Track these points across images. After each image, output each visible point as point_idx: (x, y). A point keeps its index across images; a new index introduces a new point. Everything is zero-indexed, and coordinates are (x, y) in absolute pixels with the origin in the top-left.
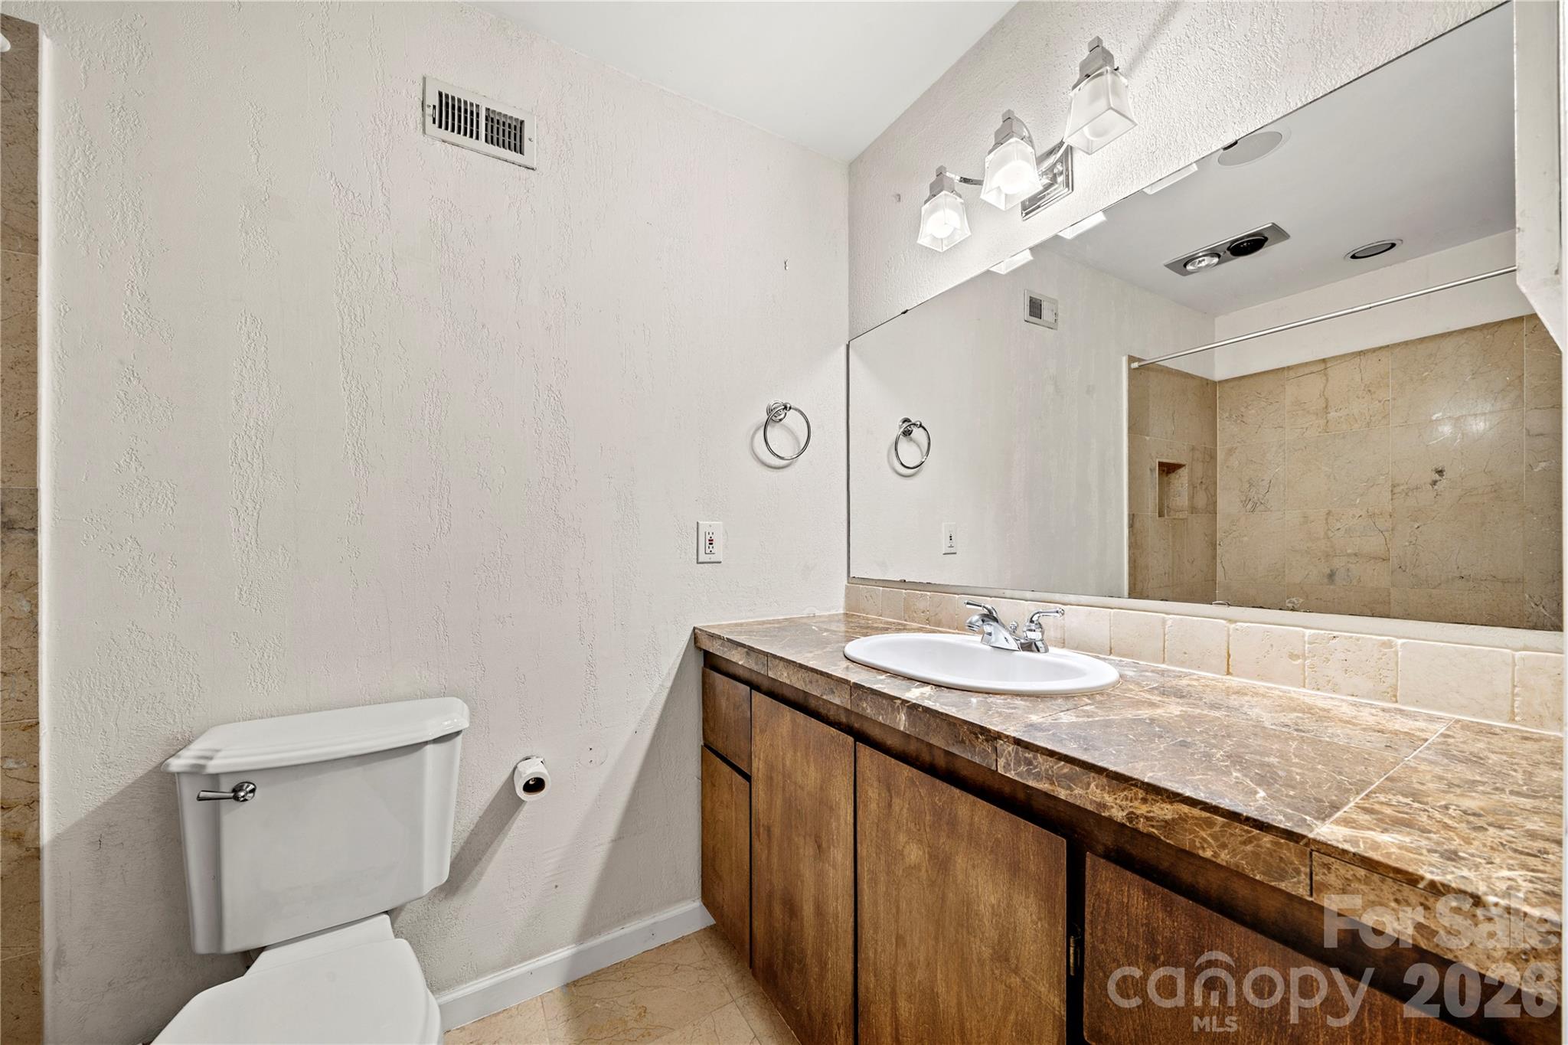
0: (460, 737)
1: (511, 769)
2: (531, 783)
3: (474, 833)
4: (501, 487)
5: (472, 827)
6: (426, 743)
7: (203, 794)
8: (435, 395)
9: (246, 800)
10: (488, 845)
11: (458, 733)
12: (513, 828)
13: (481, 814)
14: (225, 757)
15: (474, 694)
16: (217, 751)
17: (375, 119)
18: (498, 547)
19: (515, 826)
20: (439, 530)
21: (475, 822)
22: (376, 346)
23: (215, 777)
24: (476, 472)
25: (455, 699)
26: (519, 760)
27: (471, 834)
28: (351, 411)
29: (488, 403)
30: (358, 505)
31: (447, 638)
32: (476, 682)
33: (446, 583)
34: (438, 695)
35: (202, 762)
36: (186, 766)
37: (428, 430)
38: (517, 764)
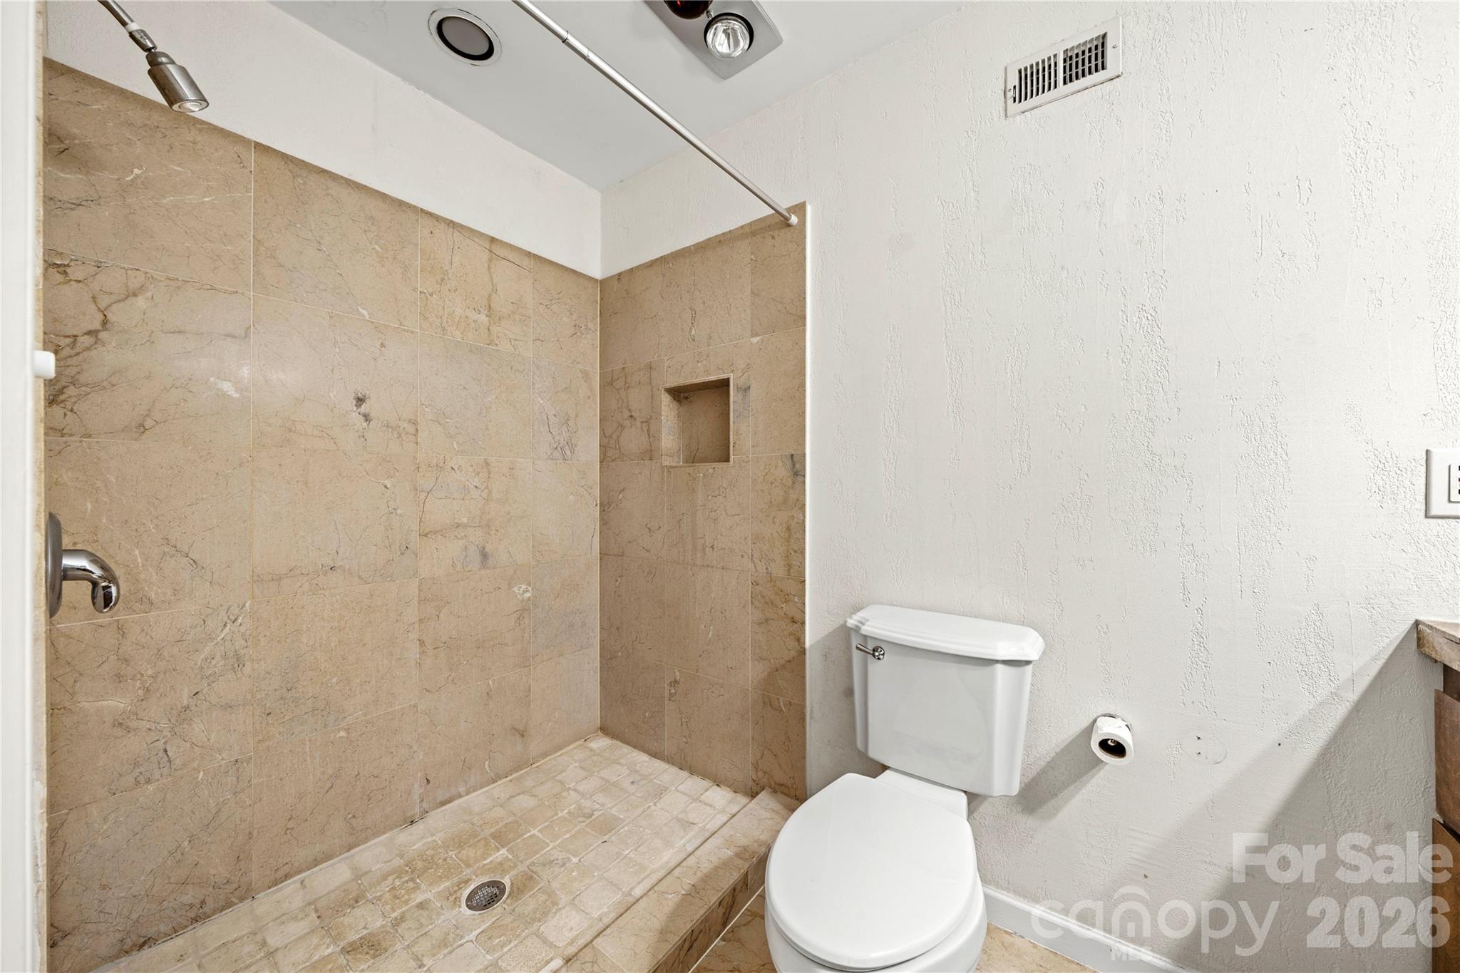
0: (1030, 666)
1: (1091, 720)
2: (1109, 742)
3: (1051, 765)
4: (1081, 426)
5: (1048, 759)
6: (997, 661)
7: (859, 646)
8: (1016, 348)
9: (879, 659)
10: (1065, 786)
11: (1028, 663)
12: (1093, 781)
13: (1058, 750)
14: (872, 627)
15: (1052, 631)
16: (867, 620)
17: (967, 134)
18: (1078, 487)
19: (1094, 781)
20: (1020, 471)
21: (1052, 756)
22: (969, 320)
23: (865, 637)
24: (1055, 413)
25: (1032, 630)
26: (1099, 714)
27: (1047, 765)
28: (952, 378)
29: (1067, 343)
30: (956, 452)
31: (1026, 572)
32: (1054, 619)
33: (1026, 520)
34: (1018, 623)
35: (860, 625)
36: (853, 625)
37: (1010, 382)
38: (1099, 717)
